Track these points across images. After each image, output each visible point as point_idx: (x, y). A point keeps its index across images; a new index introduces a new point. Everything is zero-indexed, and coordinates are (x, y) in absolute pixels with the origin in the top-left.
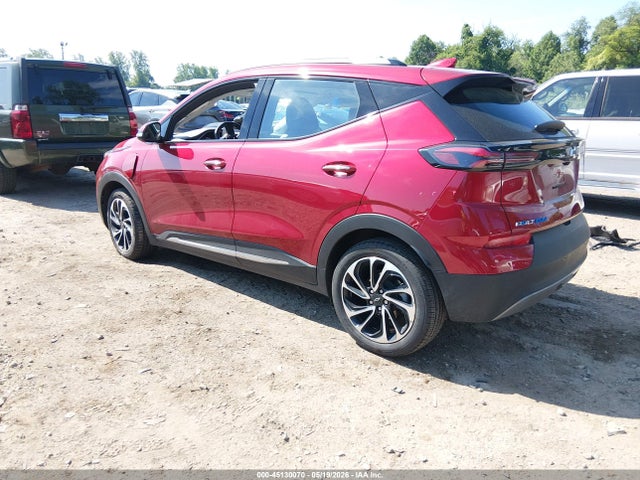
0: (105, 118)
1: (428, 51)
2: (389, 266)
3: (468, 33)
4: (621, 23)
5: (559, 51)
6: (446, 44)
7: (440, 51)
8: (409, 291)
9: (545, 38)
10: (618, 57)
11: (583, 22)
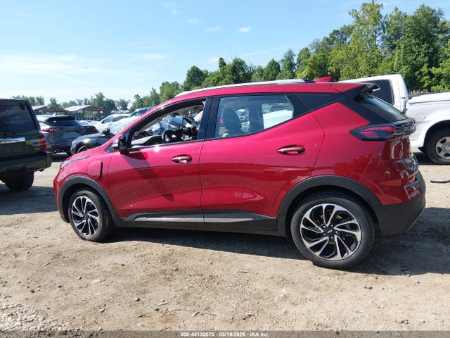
0: (23, 140)
1: (198, 77)
2: (337, 208)
3: (222, 63)
4: (312, 51)
5: (280, 71)
6: (209, 71)
7: (206, 76)
8: (355, 221)
9: (270, 63)
10: (314, 72)
11: (290, 52)
